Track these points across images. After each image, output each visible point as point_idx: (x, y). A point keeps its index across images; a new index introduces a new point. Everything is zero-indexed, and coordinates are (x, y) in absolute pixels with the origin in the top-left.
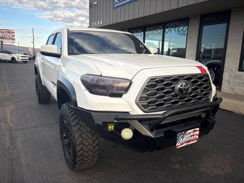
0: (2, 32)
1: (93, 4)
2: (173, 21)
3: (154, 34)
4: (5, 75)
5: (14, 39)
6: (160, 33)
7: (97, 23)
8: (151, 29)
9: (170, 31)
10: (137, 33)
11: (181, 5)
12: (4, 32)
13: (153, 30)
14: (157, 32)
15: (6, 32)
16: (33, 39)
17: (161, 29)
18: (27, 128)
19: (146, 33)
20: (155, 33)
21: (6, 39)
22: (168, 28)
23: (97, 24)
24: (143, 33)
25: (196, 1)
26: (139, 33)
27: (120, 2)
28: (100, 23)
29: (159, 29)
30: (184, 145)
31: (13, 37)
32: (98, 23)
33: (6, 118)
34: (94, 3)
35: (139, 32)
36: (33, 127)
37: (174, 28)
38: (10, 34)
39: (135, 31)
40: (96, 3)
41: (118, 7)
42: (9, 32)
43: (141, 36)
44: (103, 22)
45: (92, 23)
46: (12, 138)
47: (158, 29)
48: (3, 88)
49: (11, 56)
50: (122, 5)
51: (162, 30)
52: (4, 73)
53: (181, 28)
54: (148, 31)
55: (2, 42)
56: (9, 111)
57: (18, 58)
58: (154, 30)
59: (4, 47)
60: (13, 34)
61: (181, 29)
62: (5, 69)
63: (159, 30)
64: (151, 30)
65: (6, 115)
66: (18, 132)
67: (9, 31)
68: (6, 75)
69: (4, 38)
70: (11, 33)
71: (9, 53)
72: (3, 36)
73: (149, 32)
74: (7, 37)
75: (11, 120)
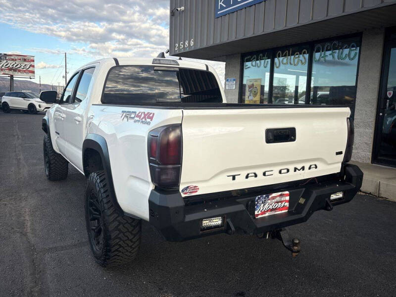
0: (13, 60)
1: (177, 10)
2: (330, 40)
3: (292, 62)
4: (18, 138)
5: (33, 72)
6: (303, 61)
7: (184, 44)
8: (286, 54)
9: (322, 57)
10: (258, 62)
11: (351, 9)
12: (16, 60)
13: (289, 55)
14: (296, 60)
15: (20, 59)
16: (66, 72)
17: (304, 53)
18: (62, 247)
19: (276, 60)
20: (294, 61)
21: (19, 71)
22: (319, 52)
23: (184, 46)
24: (269, 60)
25: (382, 2)
26: (263, 61)
27: (229, 5)
28: (189, 43)
29: (300, 54)
31: (31, 69)
32: (187, 44)
33: (22, 225)
34: (179, 9)
35: (261, 60)
36: (75, 245)
37: (330, 52)
38: (26, 63)
39: (253, 58)
40: (183, 8)
41: (225, 14)
42: (25, 60)
43: (265, 67)
44: (195, 41)
45: (175, 44)
46: (35, 270)
47: (298, 53)
48: (15, 162)
49: (28, 101)
50: (232, 12)
51: (307, 56)
52: (15, 134)
53: (346, 51)
54: (279, 57)
55: (12, 77)
56: (27, 210)
57: (40, 106)
58: (292, 55)
59: (15, 85)
60: (32, 63)
61: (346, 55)
62: (17, 126)
63: (301, 56)
64: (285, 56)
65: (22, 218)
66: (47, 257)
67: (25, 58)
68: (20, 137)
69: (15, 70)
70: (28, 61)
71: (24, 96)
72: (14, 66)
73: (281, 59)
74: (21, 69)
75: (32, 230)
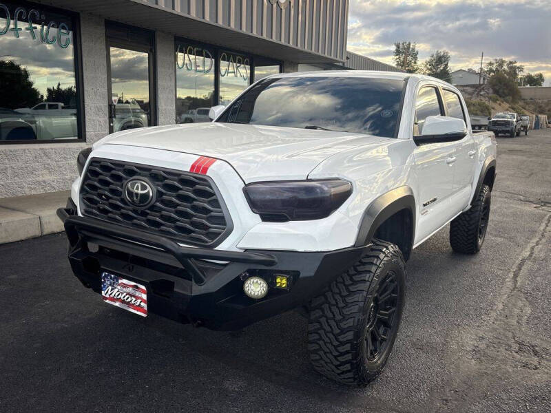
30: (117, 304)
